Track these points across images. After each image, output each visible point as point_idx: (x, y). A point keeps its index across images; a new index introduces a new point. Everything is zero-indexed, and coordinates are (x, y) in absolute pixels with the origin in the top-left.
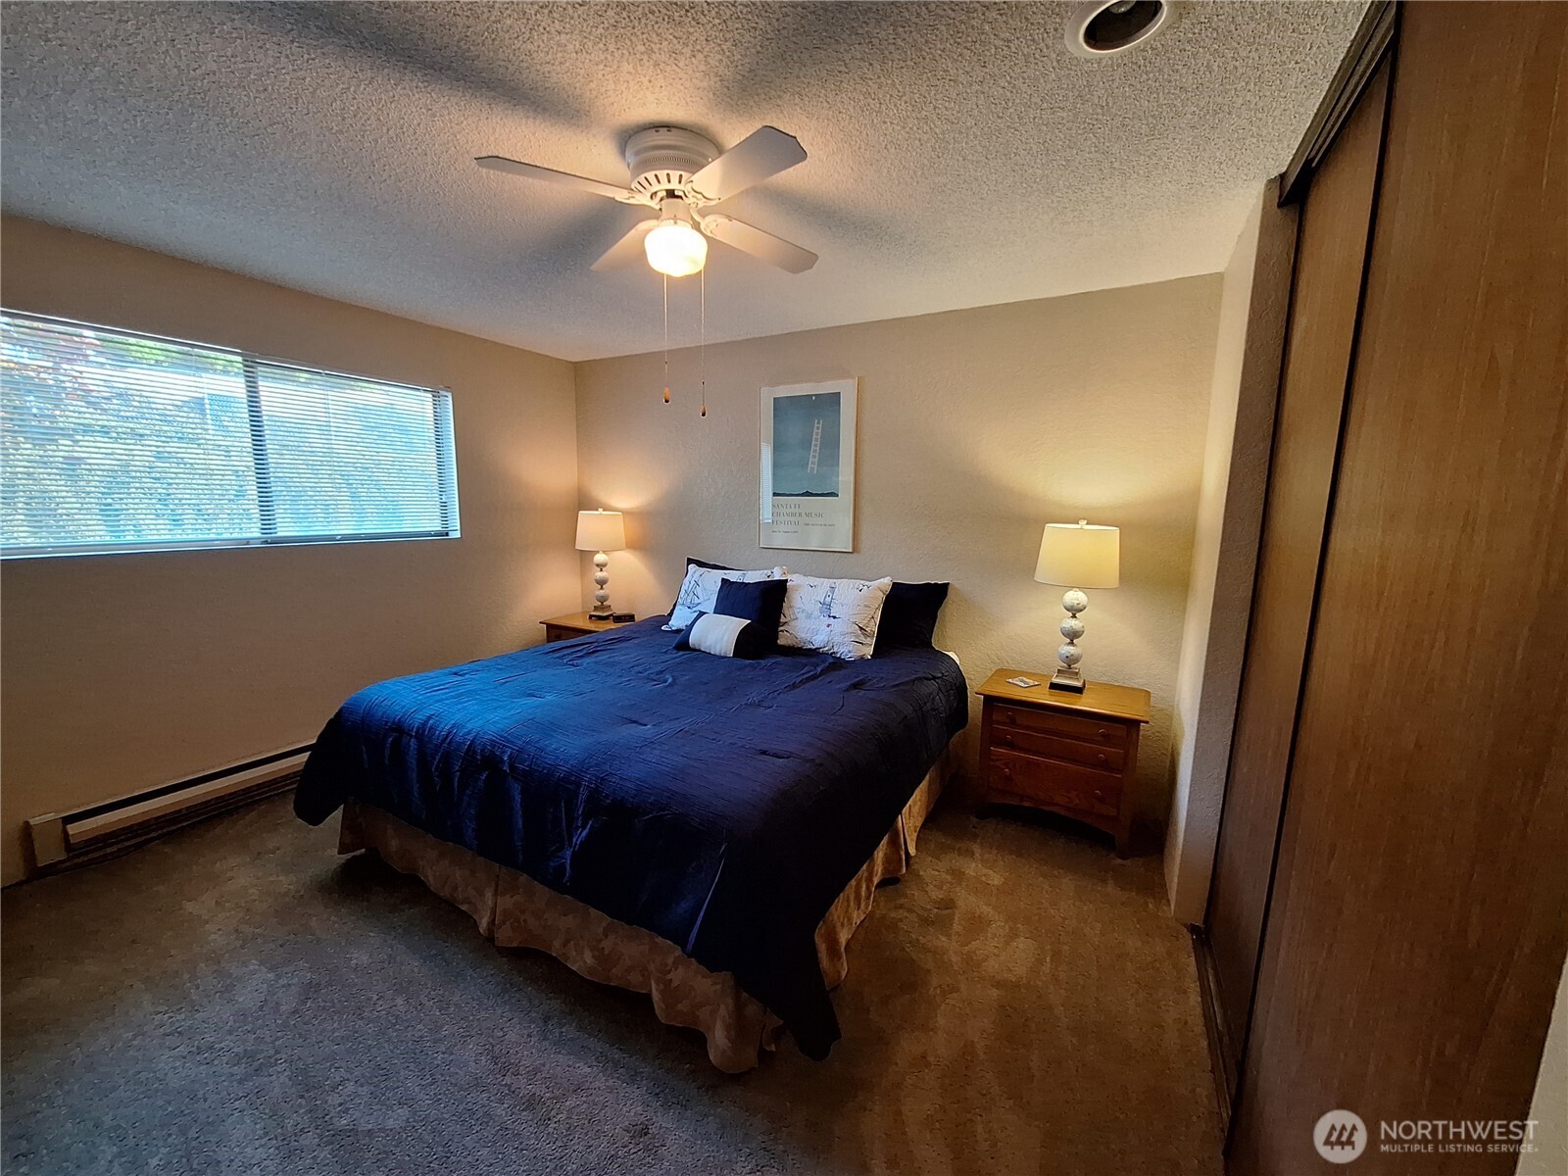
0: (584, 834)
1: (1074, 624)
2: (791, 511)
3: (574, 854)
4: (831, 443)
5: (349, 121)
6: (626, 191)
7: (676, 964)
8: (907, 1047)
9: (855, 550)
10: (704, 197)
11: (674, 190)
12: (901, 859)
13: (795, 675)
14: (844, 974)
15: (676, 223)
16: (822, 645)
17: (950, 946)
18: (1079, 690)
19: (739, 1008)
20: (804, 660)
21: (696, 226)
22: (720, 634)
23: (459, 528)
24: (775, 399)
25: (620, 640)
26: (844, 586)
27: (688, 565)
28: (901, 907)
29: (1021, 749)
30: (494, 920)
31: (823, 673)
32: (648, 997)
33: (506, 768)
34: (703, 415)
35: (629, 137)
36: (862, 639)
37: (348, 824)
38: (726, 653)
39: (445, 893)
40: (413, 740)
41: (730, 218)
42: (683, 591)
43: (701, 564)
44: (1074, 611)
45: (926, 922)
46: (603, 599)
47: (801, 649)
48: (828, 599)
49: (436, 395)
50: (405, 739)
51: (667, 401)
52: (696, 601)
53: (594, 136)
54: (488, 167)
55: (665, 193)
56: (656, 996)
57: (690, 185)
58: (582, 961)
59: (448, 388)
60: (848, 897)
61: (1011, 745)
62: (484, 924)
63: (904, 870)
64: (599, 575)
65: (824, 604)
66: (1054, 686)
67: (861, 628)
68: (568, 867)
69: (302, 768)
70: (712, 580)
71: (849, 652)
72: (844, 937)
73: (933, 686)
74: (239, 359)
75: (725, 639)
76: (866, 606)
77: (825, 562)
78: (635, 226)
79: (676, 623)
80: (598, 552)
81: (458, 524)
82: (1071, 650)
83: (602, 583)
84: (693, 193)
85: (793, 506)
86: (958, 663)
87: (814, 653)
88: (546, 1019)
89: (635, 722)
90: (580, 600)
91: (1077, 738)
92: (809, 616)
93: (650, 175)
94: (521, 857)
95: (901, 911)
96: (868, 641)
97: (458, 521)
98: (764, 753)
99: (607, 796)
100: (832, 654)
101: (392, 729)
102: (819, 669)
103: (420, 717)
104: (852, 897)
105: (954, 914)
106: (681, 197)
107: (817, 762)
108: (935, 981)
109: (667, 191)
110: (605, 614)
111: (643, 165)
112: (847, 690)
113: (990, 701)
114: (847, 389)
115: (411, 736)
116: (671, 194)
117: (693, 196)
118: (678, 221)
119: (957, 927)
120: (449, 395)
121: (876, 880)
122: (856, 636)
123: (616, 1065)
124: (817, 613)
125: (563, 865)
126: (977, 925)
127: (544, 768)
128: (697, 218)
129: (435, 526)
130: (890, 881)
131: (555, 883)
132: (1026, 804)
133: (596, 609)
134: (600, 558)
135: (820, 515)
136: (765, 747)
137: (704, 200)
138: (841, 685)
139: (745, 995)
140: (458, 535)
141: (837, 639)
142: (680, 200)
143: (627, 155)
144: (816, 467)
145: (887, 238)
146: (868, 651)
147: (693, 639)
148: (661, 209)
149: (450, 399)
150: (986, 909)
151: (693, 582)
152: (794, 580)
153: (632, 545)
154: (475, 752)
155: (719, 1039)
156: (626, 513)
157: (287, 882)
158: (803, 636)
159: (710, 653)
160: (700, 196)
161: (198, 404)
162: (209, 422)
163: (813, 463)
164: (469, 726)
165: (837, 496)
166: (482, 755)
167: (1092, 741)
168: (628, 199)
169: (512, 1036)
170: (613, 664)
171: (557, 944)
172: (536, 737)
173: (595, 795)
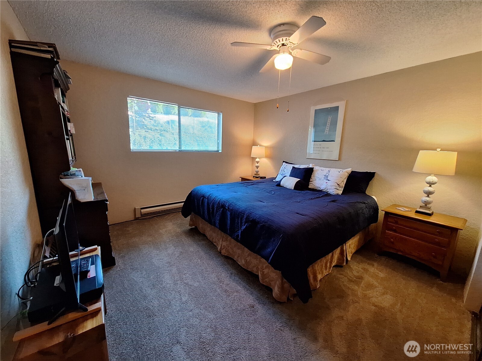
0: (244, 227)
1: (430, 189)
2: (318, 146)
3: (241, 232)
4: (334, 123)
5: (203, 41)
6: (270, 46)
7: (266, 267)
8: (336, 313)
9: (340, 159)
10: (293, 44)
11: (284, 43)
12: (344, 260)
13: (313, 196)
14: (318, 287)
15: (284, 53)
16: (323, 189)
17: (359, 290)
18: (430, 215)
19: (282, 284)
20: (317, 193)
21: (290, 54)
22: (290, 182)
23: (221, 150)
24: (315, 110)
25: (260, 182)
26: (332, 170)
27: (283, 162)
28: (342, 274)
29: (399, 233)
30: (221, 248)
31: (322, 197)
32: (258, 275)
33: (227, 208)
34: (288, 111)
35: (271, 30)
36: (338, 188)
37: (191, 220)
38: (291, 188)
39: (211, 239)
40: (206, 199)
41: (301, 49)
42: (280, 170)
43: (286, 163)
44: (431, 184)
45: (350, 281)
46: (257, 172)
47: (316, 190)
48: (327, 174)
49: (219, 114)
50: (205, 199)
51: (277, 108)
52: (284, 173)
53: (262, 32)
54: (234, 46)
55: (281, 45)
56: (260, 275)
57: (289, 41)
58: (242, 262)
59: (221, 112)
60: (322, 265)
61: (395, 231)
62: (219, 248)
63: (345, 264)
64: (257, 165)
65: (326, 176)
66: (417, 212)
67: (338, 184)
68: (240, 235)
69: (182, 206)
70: (290, 167)
71: (333, 192)
72: (319, 277)
73: (364, 205)
74: (177, 106)
75: (292, 184)
76: (341, 177)
77: (328, 163)
78: (272, 56)
79: (278, 179)
80: (257, 158)
81: (221, 149)
82: (428, 199)
83: (257, 167)
84: (290, 43)
85: (318, 145)
86: (376, 200)
87: (321, 191)
88: (232, 274)
89: (261, 201)
90: (251, 173)
91: (425, 232)
92: (320, 179)
93: (277, 40)
94: (229, 231)
95: (342, 275)
96: (340, 189)
97: (221, 148)
98: (298, 213)
99: (251, 218)
100: (327, 192)
101: (202, 196)
102: (321, 195)
103: (208, 194)
104: (324, 265)
105: (362, 281)
106: (286, 45)
107: (315, 218)
108: (351, 298)
109: (282, 44)
110: (258, 176)
111: (276, 37)
112: (330, 202)
113: (387, 214)
114: (342, 105)
115: (206, 198)
116: (283, 45)
117: (290, 44)
118: (285, 53)
119: (362, 285)
120: (222, 114)
121: (334, 264)
122: (336, 187)
123: (248, 290)
124: (323, 179)
125: (239, 234)
126: (370, 286)
127: (236, 209)
128: (291, 51)
129: (215, 149)
130: (339, 266)
131: (236, 240)
132: (399, 253)
133: (255, 174)
134: (257, 160)
135: (328, 148)
136: (298, 212)
137: (293, 45)
138: (328, 200)
139: (285, 280)
140: (221, 151)
141: (329, 187)
142: (286, 46)
143: (271, 35)
144: (328, 132)
145: (359, 48)
146: (340, 192)
147: (282, 184)
148: (280, 50)
149: (222, 115)
150: (375, 283)
151: (284, 168)
152: (316, 168)
153: (266, 157)
154: (220, 203)
155: (276, 291)
156: (266, 147)
157: (179, 230)
158: (317, 185)
159: (286, 188)
160: (292, 44)
161: (168, 122)
162: (170, 126)
163: (327, 131)
164: (219, 197)
165: (335, 141)
166: (221, 204)
167: (434, 234)
168: (270, 48)
169: (223, 275)
170: (257, 188)
171: (236, 257)
172: (235, 201)
173: (248, 217)
